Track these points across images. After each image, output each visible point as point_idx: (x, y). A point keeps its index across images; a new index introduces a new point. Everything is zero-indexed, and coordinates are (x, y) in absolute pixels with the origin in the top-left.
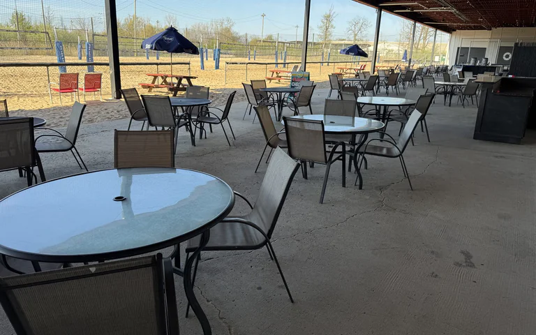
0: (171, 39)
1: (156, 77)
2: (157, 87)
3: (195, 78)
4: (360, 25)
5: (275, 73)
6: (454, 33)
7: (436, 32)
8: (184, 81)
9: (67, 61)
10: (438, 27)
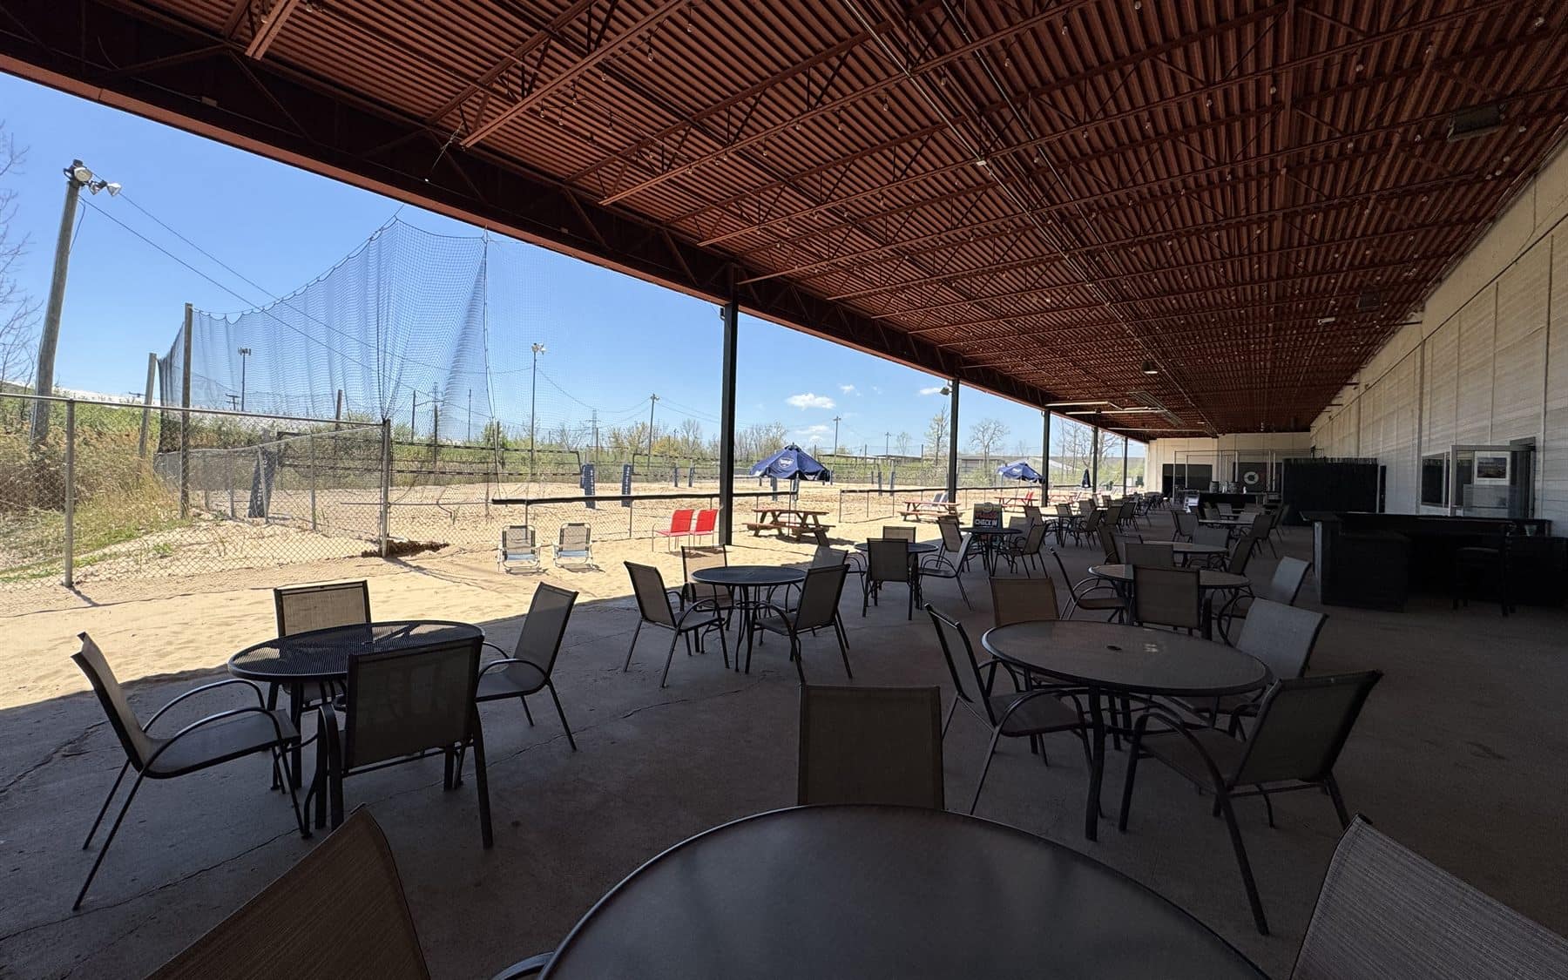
0: (790, 463)
1: (764, 514)
2: (766, 528)
3: (825, 514)
4: (991, 431)
5: (911, 505)
6: (1152, 442)
7: (1126, 441)
8: (810, 520)
9: (597, 494)
10: (1128, 435)
